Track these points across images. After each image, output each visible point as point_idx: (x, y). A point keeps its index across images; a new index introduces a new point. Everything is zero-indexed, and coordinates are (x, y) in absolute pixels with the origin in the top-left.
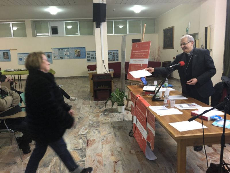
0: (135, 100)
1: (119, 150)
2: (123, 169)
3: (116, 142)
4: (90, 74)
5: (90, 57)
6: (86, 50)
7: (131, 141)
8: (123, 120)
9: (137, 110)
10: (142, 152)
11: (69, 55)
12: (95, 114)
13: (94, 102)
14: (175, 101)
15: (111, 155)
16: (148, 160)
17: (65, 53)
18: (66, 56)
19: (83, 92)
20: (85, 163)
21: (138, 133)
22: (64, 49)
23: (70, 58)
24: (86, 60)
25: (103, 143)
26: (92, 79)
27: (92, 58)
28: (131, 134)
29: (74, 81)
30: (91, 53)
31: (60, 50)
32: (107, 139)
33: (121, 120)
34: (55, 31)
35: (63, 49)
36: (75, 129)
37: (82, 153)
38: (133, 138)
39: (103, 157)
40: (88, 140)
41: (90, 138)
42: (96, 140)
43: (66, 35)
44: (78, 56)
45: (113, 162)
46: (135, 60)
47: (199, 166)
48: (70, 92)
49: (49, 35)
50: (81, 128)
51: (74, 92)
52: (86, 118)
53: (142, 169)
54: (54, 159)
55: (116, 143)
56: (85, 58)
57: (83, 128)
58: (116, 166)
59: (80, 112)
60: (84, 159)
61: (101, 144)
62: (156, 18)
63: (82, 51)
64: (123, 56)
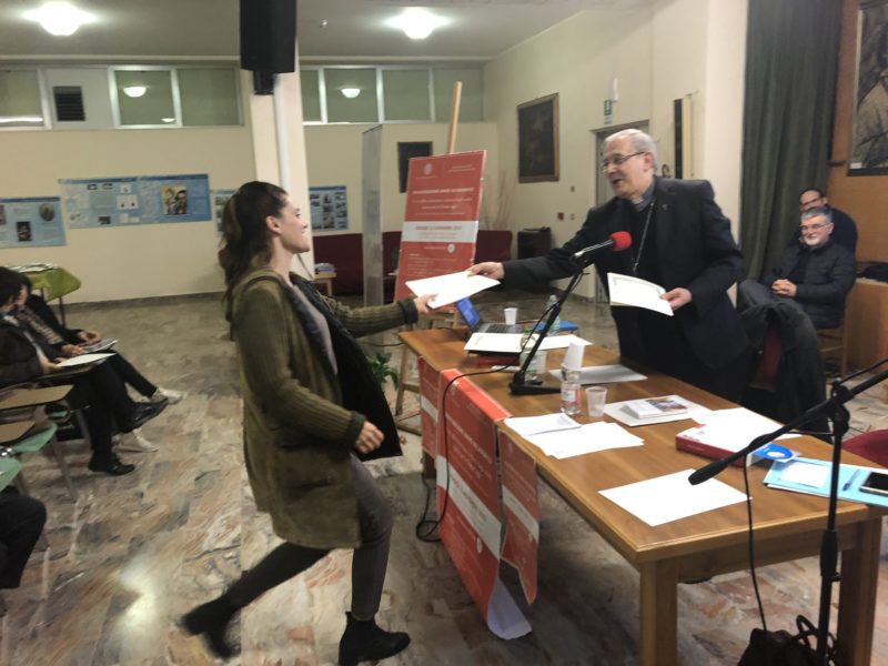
0: (439, 391)
6: (211, 188)
7: (430, 563)
8: (387, 470)
9: (449, 432)
11: (136, 206)
17: (120, 200)
18: (124, 211)
19: (206, 361)
21: (458, 525)
22: (115, 184)
23: (143, 222)
24: (211, 225)
25: (313, 580)
28: (426, 530)
29: (162, 315)
31: (100, 185)
32: (328, 560)
33: (378, 475)
34: (70, 106)
35: (109, 182)
36: (182, 528)
38: (435, 547)
39: (317, 643)
43: (123, 123)
44: (177, 213)
46: (426, 228)
47: (702, 641)
48: (149, 365)
49: (42, 124)
50: (211, 520)
51: (166, 363)
52: (229, 473)
56: (208, 218)
57: (217, 522)
59: (201, 451)
62: (488, 62)
63: (195, 190)
64: (372, 211)
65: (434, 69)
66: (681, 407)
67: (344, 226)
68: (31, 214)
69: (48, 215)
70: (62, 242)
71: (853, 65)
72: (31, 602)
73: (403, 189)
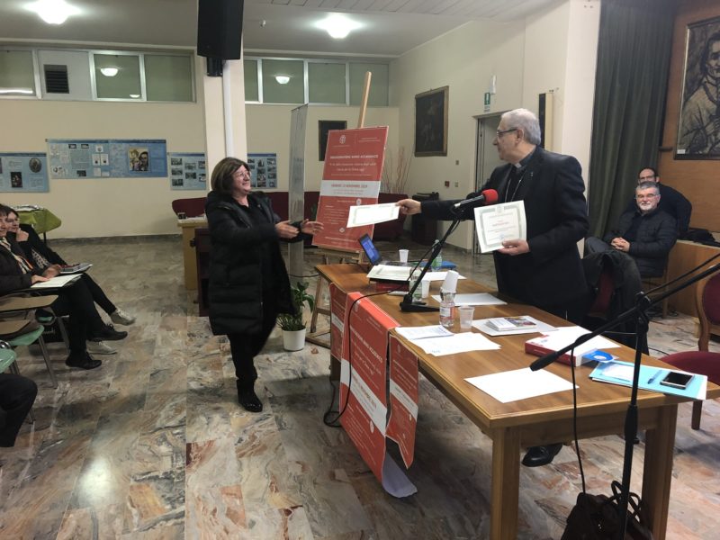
0: (346, 309)
1: (297, 470)
2: (314, 532)
3: (286, 448)
4: (185, 227)
5: (181, 172)
6: (169, 150)
7: (333, 443)
8: (302, 374)
9: (352, 340)
10: (370, 472)
11: (107, 163)
12: (207, 360)
13: (199, 321)
14: (472, 311)
15: (272, 490)
16: (389, 497)
17: (94, 157)
18: (97, 167)
19: (160, 286)
20: (183, 523)
21: (356, 413)
22: (91, 145)
23: (113, 176)
24: (167, 181)
25: (242, 452)
26: (193, 244)
27: (188, 176)
28: (332, 418)
29: (125, 250)
30: (185, 159)
31: (79, 145)
32: (253, 437)
33: (295, 377)
34: (57, 81)
35: (86, 143)
36: (140, 410)
37: (171, 490)
38: (338, 431)
39: (244, 497)
40: (189, 446)
41: (195, 439)
42: (218, 443)
43: (99, 97)
44: (140, 170)
45: (280, 510)
46: (340, 186)
47: (541, 506)
48: (114, 288)
49: (34, 95)
50: (163, 406)
51: (128, 287)
52: (177, 372)
53: (375, 526)
54: (71, 516)
55: (283, 449)
56: (165, 175)
57: (167, 407)
58: (290, 525)
59: (155, 354)
60: (180, 509)
61: (233, 454)
62: (393, 59)
63: (155, 152)
64: (297, 174)
65: (350, 63)
66: (531, 324)
67: (274, 185)
68: (23, 166)
69: (36, 167)
70: (47, 190)
71: (682, 71)
72: (22, 461)
73: (322, 158)
